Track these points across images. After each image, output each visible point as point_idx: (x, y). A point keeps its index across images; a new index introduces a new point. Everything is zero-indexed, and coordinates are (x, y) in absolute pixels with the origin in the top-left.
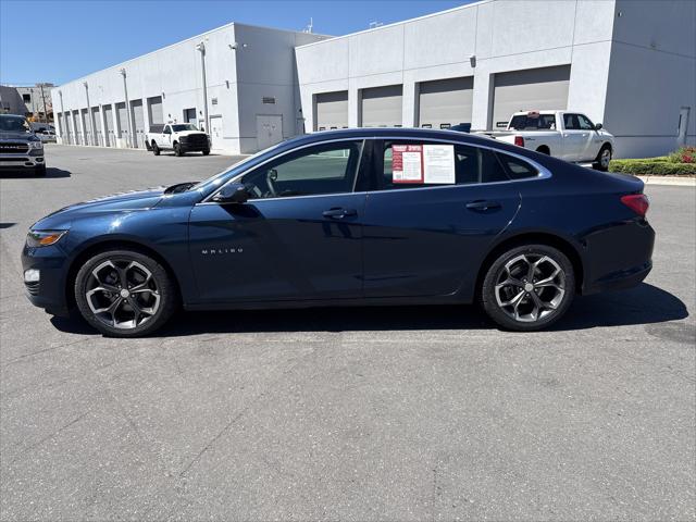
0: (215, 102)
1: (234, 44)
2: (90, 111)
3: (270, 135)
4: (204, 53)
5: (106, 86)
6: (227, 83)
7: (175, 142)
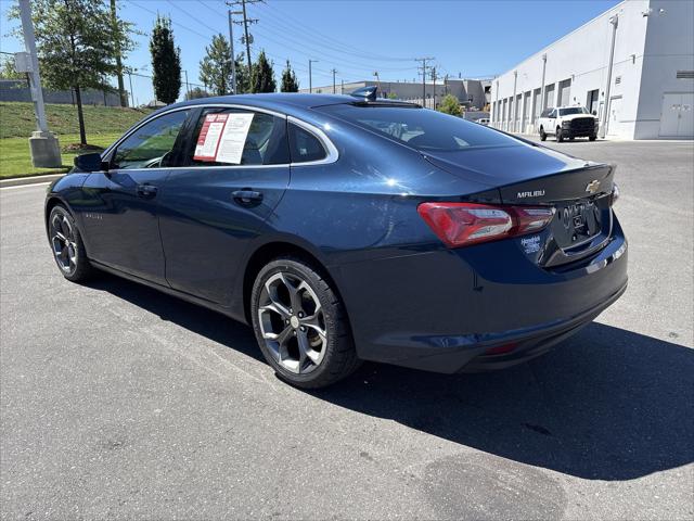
0: (618, 80)
1: (646, 9)
2: (515, 99)
3: (680, 116)
4: (616, 25)
5: (529, 74)
6: (634, 57)
7: (558, 127)
